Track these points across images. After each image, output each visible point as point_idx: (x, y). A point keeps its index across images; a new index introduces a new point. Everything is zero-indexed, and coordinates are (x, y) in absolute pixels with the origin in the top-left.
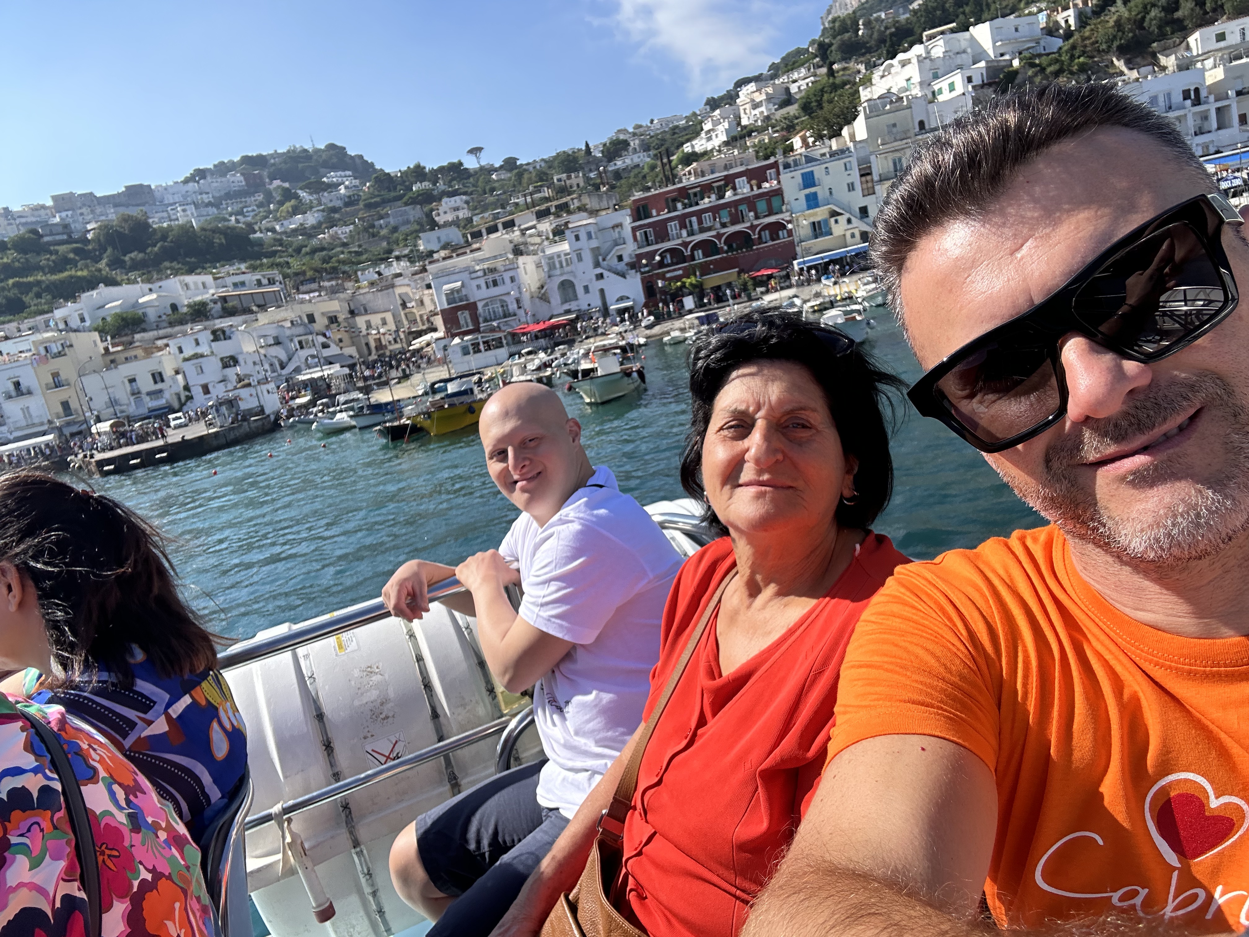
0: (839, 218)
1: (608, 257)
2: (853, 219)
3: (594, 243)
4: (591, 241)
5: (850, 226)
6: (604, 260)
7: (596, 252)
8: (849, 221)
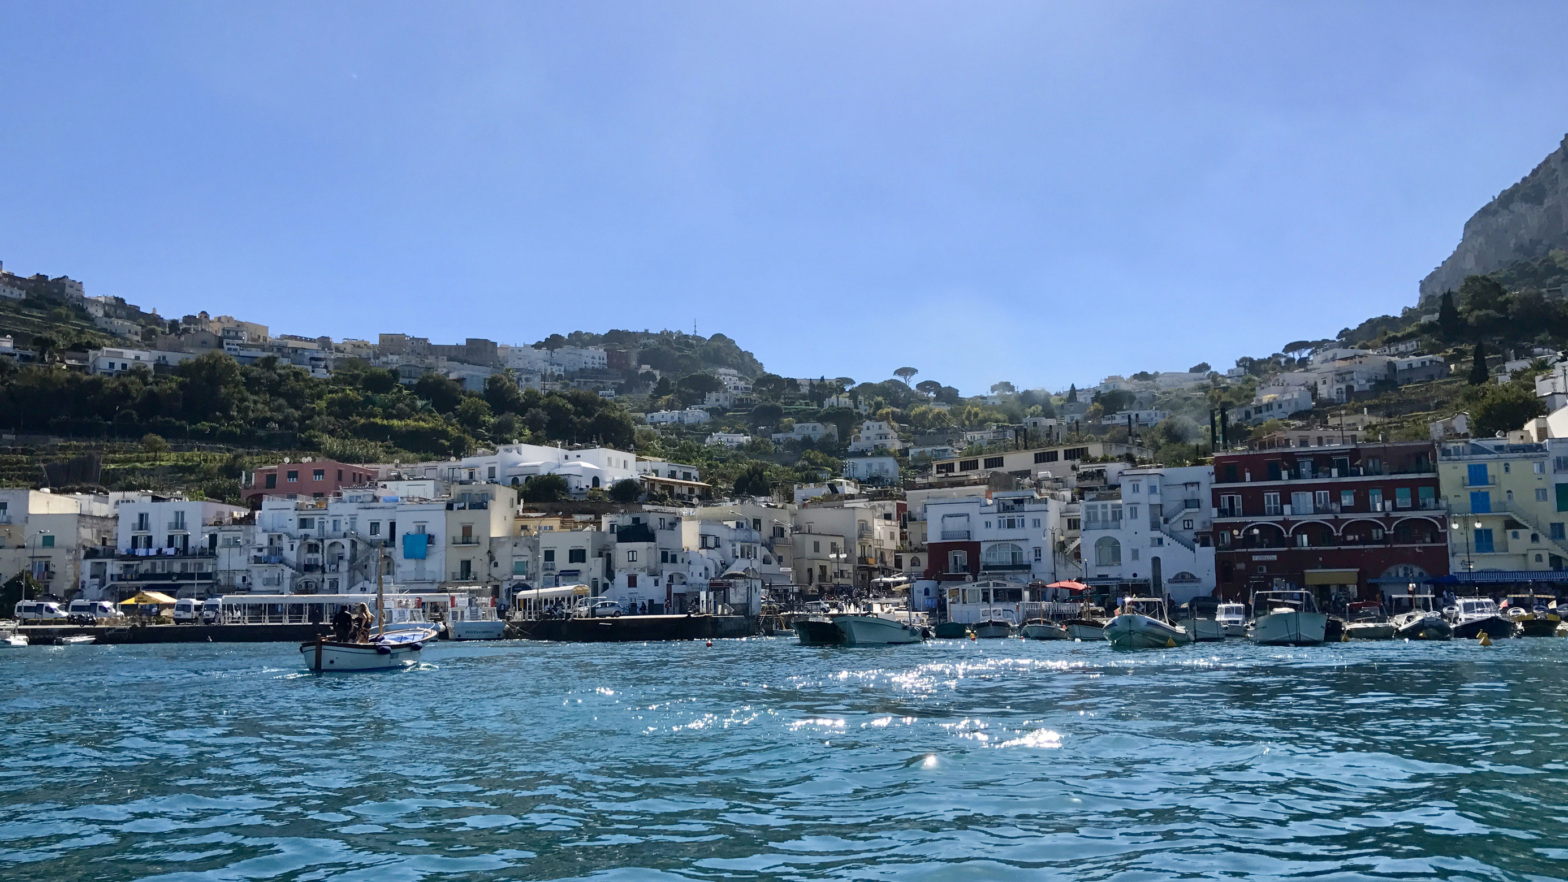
0: (1520, 531)
1: (1173, 520)
2: (1541, 537)
3: (1156, 499)
4: (1153, 496)
5: (1535, 545)
6: (1166, 521)
7: (1157, 510)
8: (1534, 538)
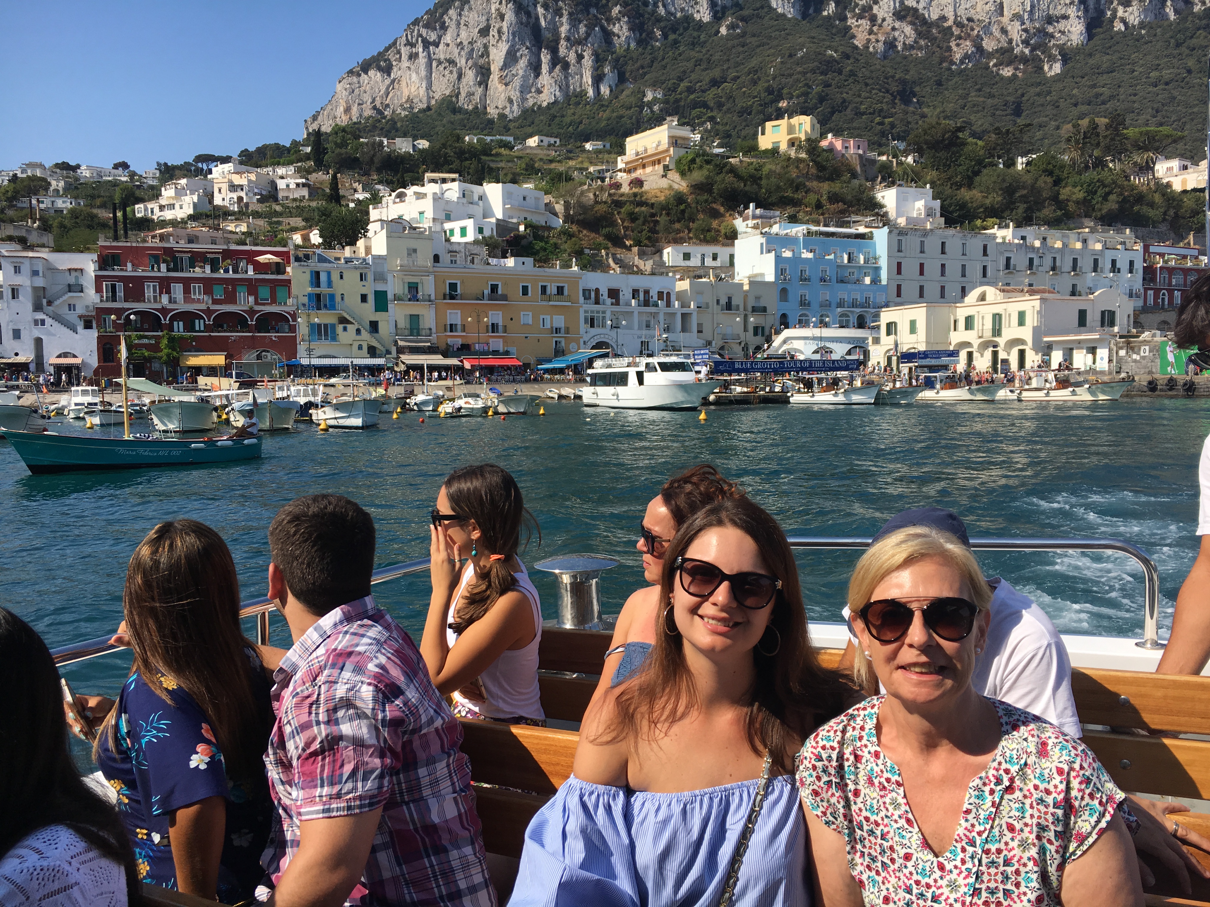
0: (349, 326)
1: (57, 303)
2: (363, 331)
5: (358, 338)
6: (50, 303)
7: (39, 292)
8: (358, 331)
